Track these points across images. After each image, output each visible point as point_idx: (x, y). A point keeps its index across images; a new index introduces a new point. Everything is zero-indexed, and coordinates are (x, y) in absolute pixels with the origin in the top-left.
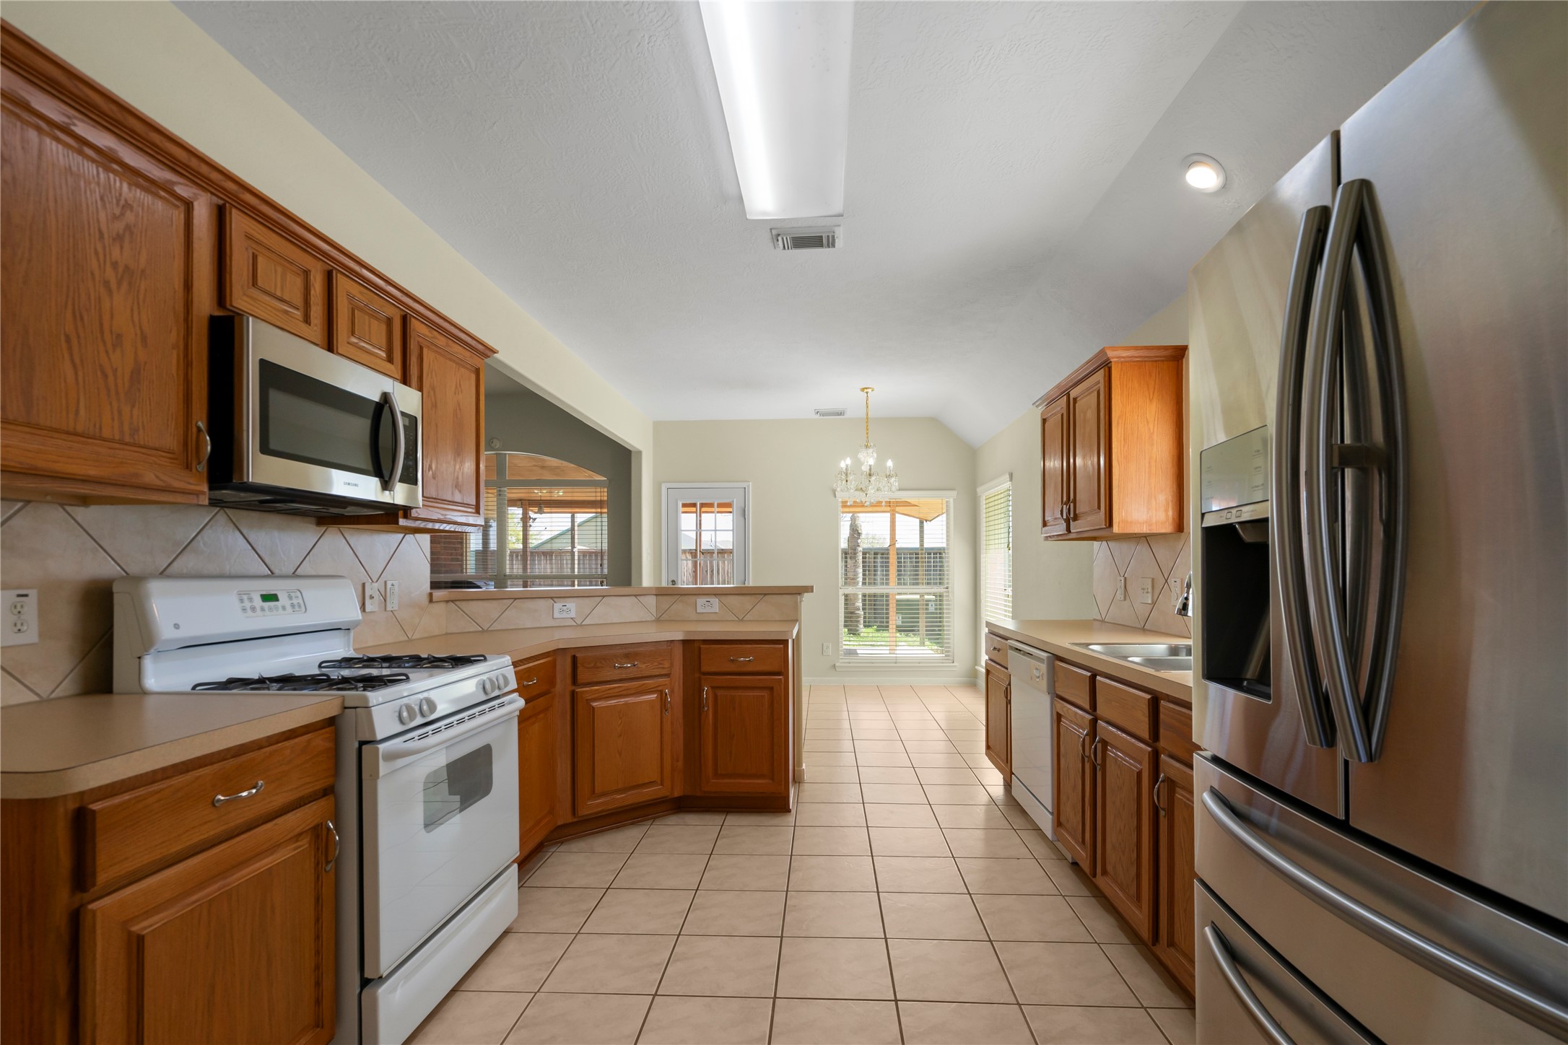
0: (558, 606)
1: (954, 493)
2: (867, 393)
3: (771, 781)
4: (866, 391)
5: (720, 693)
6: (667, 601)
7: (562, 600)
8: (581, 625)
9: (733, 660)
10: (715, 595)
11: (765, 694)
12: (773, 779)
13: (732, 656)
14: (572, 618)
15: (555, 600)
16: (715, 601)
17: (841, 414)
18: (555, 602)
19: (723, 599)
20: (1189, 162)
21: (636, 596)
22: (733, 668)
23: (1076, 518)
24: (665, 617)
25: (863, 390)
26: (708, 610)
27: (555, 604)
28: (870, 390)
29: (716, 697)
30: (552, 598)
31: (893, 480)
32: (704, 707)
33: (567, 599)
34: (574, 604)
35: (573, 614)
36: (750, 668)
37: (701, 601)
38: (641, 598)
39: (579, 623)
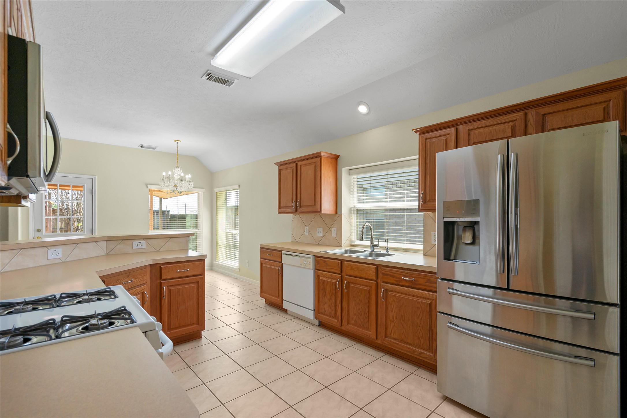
0: (51, 251)
1: (203, 190)
2: (177, 143)
3: (198, 325)
4: (177, 141)
5: (171, 288)
6: (112, 244)
7: (52, 247)
8: (65, 262)
9: (179, 272)
10: (144, 239)
11: (195, 285)
12: (198, 324)
13: (178, 269)
14: (59, 258)
15: (49, 248)
16: (144, 242)
17: (153, 148)
18: (49, 249)
19: (148, 241)
20: (360, 103)
21: (95, 242)
22: (179, 275)
23: (300, 207)
24: (112, 252)
25: (175, 141)
26: (140, 247)
27: (48, 250)
28: (179, 142)
29: (170, 291)
30: (46, 247)
31: (191, 183)
32: (163, 297)
33: (56, 247)
34: (61, 249)
35: (60, 256)
36: (188, 274)
37: (135, 243)
38: (98, 243)
39: (63, 261)
